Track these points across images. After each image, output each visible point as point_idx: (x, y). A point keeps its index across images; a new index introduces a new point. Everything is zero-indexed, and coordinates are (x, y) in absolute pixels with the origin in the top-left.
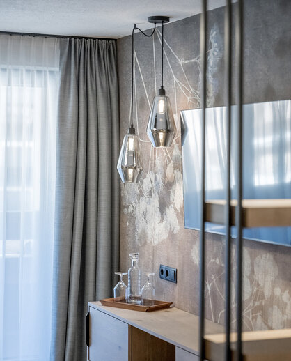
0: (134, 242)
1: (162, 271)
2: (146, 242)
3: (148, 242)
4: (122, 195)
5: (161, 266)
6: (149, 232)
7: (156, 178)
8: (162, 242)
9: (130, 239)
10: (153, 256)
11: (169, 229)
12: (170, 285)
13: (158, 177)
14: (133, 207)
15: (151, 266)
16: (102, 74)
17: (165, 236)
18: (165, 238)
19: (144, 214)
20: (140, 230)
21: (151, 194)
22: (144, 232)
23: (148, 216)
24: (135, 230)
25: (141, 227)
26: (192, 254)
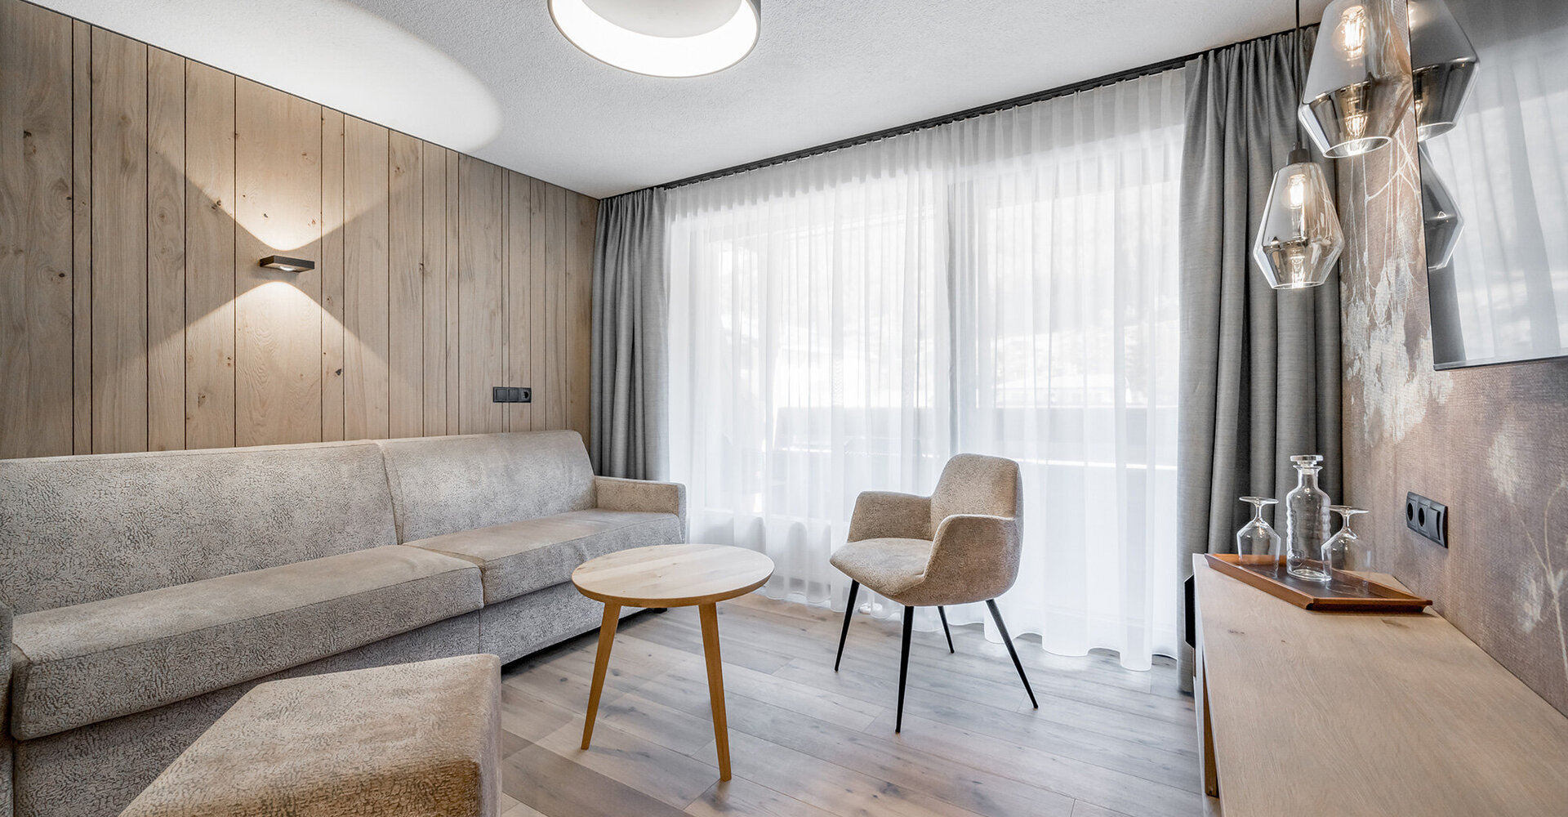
0: (1363, 439)
1: (1410, 508)
2: (1381, 437)
3: (1386, 435)
4: (1344, 341)
5: (1410, 494)
6: (1387, 412)
7: (1398, 271)
8: (1412, 433)
9: (1356, 434)
10: (1395, 472)
11: (1427, 393)
12: (1432, 550)
13: (1402, 265)
14: (1360, 359)
15: (1390, 494)
16: (1284, 92)
17: (1418, 416)
18: (1419, 420)
19: (1378, 370)
20: (1372, 408)
21: (1389, 317)
22: (1378, 413)
23: (1386, 370)
24: (1363, 412)
25: (1372, 402)
26: (1493, 462)
